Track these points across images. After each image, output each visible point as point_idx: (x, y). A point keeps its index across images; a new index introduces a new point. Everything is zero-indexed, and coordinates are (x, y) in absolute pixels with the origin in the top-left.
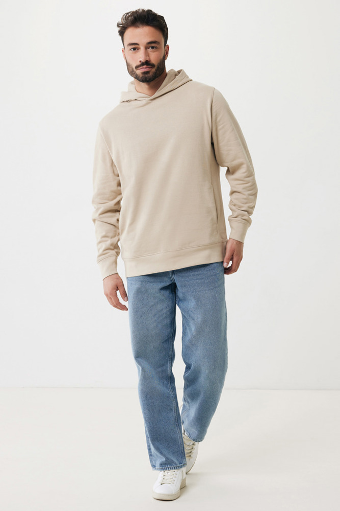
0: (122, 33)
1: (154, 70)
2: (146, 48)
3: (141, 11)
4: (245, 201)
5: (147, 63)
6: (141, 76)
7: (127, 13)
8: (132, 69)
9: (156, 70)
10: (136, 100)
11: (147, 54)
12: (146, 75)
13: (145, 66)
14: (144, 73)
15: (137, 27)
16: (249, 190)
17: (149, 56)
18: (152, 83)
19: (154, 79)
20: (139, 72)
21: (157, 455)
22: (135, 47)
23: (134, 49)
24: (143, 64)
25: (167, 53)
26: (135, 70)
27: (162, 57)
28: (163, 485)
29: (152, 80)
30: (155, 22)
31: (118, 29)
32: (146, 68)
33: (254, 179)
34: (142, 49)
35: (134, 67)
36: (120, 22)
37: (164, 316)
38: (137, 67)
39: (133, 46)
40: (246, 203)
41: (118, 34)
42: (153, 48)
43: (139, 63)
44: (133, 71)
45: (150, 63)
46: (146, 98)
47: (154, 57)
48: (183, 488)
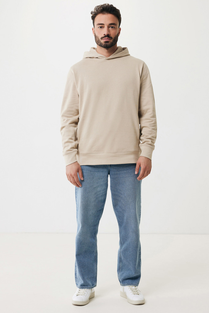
0: (93, 18)
1: (111, 41)
2: (108, 27)
3: (107, 5)
4: (150, 133)
5: (108, 36)
6: (104, 44)
7: (98, 6)
8: (99, 39)
9: (113, 41)
10: (97, 58)
11: (108, 31)
12: (107, 43)
13: (106, 38)
14: (106, 42)
15: (103, 14)
16: (153, 126)
17: (109, 32)
18: (110, 49)
19: (111, 47)
20: (103, 41)
21: (79, 278)
22: (102, 26)
23: (101, 27)
24: (105, 36)
25: (119, 33)
26: (100, 40)
27: (117, 34)
28: (78, 296)
29: (110, 47)
30: (114, 12)
31: (92, 15)
32: (107, 39)
33: (156, 120)
34: (106, 27)
35: (100, 38)
36: (93, 11)
37: (101, 195)
38: (102, 38)
39: (101, 26)
40: (151, 134)
41: (91, 18)
42: (112, 27)
43: (103, 36)
44: (99, 40)
45: (110, 36)
46: (105, 58)
47: (112, 32)
48: (91, 298)
